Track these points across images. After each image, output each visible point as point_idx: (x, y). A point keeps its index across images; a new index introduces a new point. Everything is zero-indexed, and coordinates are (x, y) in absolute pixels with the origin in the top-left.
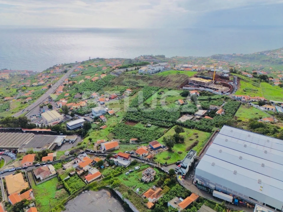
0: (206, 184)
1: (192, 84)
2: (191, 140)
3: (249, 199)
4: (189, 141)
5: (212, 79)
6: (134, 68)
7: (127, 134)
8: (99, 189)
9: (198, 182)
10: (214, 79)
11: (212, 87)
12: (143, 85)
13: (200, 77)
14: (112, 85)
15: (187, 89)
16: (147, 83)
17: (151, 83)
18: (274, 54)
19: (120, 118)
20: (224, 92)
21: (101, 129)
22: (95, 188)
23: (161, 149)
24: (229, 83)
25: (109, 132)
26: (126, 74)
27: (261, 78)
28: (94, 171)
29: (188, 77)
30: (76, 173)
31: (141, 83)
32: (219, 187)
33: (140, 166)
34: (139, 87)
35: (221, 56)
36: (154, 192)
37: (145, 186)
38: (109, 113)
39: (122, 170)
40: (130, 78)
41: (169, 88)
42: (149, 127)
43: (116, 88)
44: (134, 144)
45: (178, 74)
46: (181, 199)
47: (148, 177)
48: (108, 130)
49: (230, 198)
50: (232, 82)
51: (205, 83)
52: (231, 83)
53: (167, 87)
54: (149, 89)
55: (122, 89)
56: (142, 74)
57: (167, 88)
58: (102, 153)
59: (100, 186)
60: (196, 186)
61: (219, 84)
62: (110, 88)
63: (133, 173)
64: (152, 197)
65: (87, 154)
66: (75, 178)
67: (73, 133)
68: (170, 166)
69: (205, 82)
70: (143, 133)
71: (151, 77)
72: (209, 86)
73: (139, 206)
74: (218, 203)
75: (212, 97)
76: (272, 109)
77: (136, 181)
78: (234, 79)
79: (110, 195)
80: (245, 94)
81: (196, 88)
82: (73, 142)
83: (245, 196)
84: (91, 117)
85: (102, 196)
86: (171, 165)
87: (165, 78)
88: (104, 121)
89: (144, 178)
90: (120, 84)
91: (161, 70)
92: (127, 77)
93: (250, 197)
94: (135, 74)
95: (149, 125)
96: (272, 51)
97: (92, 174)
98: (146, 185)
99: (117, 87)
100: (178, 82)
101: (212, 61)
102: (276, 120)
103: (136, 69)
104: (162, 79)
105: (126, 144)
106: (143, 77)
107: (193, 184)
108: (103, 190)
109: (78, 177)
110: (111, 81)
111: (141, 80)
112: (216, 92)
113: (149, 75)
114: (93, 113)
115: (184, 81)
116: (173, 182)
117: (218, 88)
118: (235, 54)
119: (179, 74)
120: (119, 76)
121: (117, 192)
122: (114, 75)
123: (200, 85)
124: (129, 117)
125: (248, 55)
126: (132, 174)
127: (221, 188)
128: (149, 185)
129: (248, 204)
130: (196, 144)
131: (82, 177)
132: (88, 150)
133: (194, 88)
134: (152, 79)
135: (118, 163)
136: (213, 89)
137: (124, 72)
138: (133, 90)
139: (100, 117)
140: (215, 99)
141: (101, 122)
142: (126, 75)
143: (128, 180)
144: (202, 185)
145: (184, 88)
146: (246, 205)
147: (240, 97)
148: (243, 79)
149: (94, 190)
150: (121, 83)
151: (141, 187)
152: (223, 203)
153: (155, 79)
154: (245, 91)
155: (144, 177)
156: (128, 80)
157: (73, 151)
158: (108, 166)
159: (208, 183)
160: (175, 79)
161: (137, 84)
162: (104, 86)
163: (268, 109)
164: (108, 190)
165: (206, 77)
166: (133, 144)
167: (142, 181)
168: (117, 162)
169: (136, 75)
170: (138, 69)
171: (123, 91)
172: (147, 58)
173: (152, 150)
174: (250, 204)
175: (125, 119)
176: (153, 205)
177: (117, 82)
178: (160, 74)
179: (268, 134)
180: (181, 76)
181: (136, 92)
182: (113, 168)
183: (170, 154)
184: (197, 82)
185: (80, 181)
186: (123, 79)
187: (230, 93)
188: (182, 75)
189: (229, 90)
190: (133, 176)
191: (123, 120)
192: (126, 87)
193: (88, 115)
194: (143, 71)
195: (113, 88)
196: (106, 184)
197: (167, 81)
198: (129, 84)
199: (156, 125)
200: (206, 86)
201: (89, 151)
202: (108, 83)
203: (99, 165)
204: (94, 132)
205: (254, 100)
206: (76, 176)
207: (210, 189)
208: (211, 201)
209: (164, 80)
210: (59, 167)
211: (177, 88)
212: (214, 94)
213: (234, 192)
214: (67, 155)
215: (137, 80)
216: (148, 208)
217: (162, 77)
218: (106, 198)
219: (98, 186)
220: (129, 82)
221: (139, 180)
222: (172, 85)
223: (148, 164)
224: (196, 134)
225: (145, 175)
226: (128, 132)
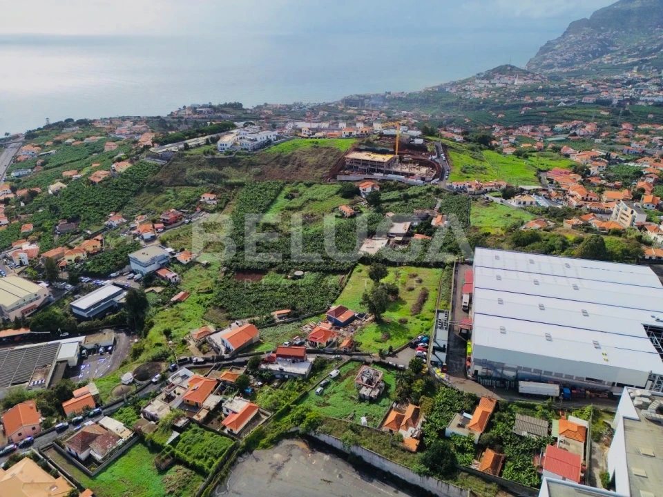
0: (497, 372)
1: (357, 166)
2: (411, 289)
3: (585, 382)
4: (407, 292)
5: (393, 153)
6: (201, 140)
7: (254, 302)
8: (275, 442)
9: (479, 373)
10: (397, 152)
11: (398, 169)
12: (240, 181)
13: (366, 150)
14: (156, 188)
15: (348, 181)
16: (248, 174)
17: (259, 174)
18: (465, 90)
19: (213, 267)
20: (427, 179)
21: (175, 303)
22: (263, 442)
23: (356, 322)
24: (430, 158)
25: (201, 307)
26: (188, 156)
27: (479, 142)
28: (238, 405)
29: (339, 153)
30: (192, 421)
31: (235, 176)
32: (523, 372)
33: (339, 369)
34: (232, 186)
35: (362, 98)
36: (404, 416)
37: (375, 409)
38: (178, 259)
39: (302, 385)
40: (200, 165)
41: (307, 182)
42: (299, 277)
43: (171, 195)
44: (288, 323)
45: (315, 147)
46: (465, 414)
47: (374, 386)
48: (198, 303)
49: (553, 390)
50: (435, 155)
51: (383, 163)
52: (434, 157)
53: (302, 179)
54: (261, 189)
55: (187, 195)
56: (231, 153)
57: (302, 182)
58: (227, 360)
59: (275, 435)
60: (476, 381)
61: (411, 162)
62: (153, 197)
63: (331, 386)
64: (405, 427)
65: (189, 369)
66: (195, 431)
67: (100, 326)
68: (400, 353)
69: (382, 160)
70: (293, 293)
71: (254, 159)
72: (393, 169)
73: (391, 453)
74: (539, 405)
75: (410, 192)
76: (531, 203)
77: (347, 403)
78: (437, 148)
79: (307, 449)
80: (468, 177)
81: (367, 176)
82: (110, 348)
83: (577, 378)
84: (132, 278)
85: (291, 455)
86: (400, 351)
87: (289, 157)
88: (173, 280)
89: (365, 391)
90: (177, 182)
91: (273, 140)
92: (193, 164)
93: (587, 379)
94: (213, 154)
95: (299, 273)
96: (459, 84)
97: (236, 413)
98: (374, 406)
99: (174, 190)
100: (321, 166)
101: (349, 111)
102: (552, 224)
103: (207, 143)
104: (282, 161)
105: (270, 326)
106: (233, 159)
107: (468, 378)
108: (286, 442)
109: (202, 429)
110: (151, 177)
111: (230, 167)
112: (410, 180)
113: (248, 154)
114: (134, 266)
115: (333, 164)
116: (431, 387)
117: (412, 171)
118: (389, 93)
119: (318, 147)
120: (170, 164)
121: (323, 438)
122: (154, 162)
123: (372, 167)
124: (238, 261)
125: (415, 94)
126: (330, 389)
127: (528, 373)
128: (382, 403)
129: (588, 392)
130: (424, 297)
131: (210, 425)
132: (186, 359)
133: (362, 177)
134: (258, 165)
135: (284, 373)
136: (403, 174)
137: (181, 152)
138: (219, 196)
139: (157, 275)
140: (415, 196)
141: (167, 286)
142: (188, 159)
143: (328, 405)
144: (487, 377)
145: (339, 177)
146: (585, 394)
147: (462, 186)
148: (451, 147)
149: (265, 447)
150: (179, 181)
151: (366, 412)
152: (548, 401)
153: (265, 162)
154: (465, 172)
155: (364, 388)
156: (196, 171)
157: (142, 368)
158: (261, 386)
159: (500, 371)
160: (311, 160)
161: (223, 180)
162: (137, 193)
163: (524, 203)
164: (297, 438)
165: (379, 148)
166: (284, 323)
167: (362, 399)
168: (281, 370)
169: (216, 157)
170: (215, 141)
171: (194, 199)
172: (201, 112)
173: (339, 329)
174: (593, 390)
175: (231, 268)
176: (417, 442)
177: (168, 180)
178: (273, 149)
179: (554, 252)
180: (325, 151)
181: (228, 201)
182: (277, 387)
183: (385, 328)
184: (365, 162)
185: (212, 436)
186: (184, 171)
187: (438, 179)
188: (325, 148)
189: (435, 173)
190: (335, 392)
191: (226, 273)
192: (198, 188)
193: (118, 273)
194: (229, 146)
195: (164, 196)
196: (286, 424)
197: (295, 166)
198: (204, 182)
199: (315, 272)
200: (385, 168)
201: (189, 359)
202: (145, 183)
203: (241, 389)
204: (162, 314)
205: (488, 189)
206: (195, 427)
207: (507, 380)
208: (524, 402)
209: (286, 163)
210: (133, 418)
211: (322, 180)
212: (410, 185)
213: (557, 375)
214: (130, 384)
215: (220, 170)
216: (411, 452)
217: (279, 156)
218: (302, 458)
219: (270, 436)
220: (203, 176)
221: (352, 398)
222: (310, 173)
223: (352, 360)
224: (415, 276)
225: (364, 385)
226: (254, 297)
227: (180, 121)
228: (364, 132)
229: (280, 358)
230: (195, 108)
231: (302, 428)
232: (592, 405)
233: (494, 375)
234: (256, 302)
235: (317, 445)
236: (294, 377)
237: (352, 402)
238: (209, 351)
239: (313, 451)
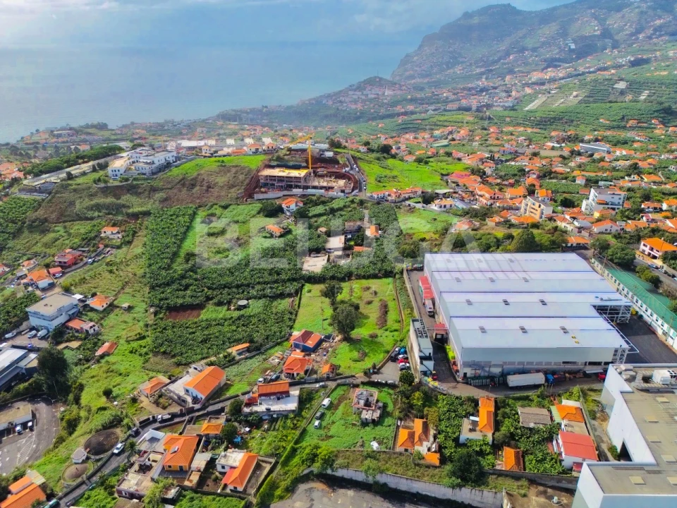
0: (485, 371)
1: (272, 183)
2: (369, 303)
3: (562, 366)
4: (367, 306)
5: (307, 167)
6: (86, 167)
7: (202, 342)
8: (291, 490)
9: (468, 375)
10: (310, 166)
11: (316, 184)
12: (144, 209)
13: (278, 166)
14: (41, 226)
15: (267, 199)
16: (152, 201)
17: (166, 200)
18: (341, 102)
19: (137, 309)
20: (346, 191)
21: (102, 357)
22: (278, 492)
23: (325, 345)
24: (344, 170)
25: (137, 356)
26: (74, 187)
27: (381, 151)
28: (235, 458)
29: (250, 171)
30: (184, 488)
31: (136, 204)
32: (508, 366)
33: (328, 397)
34: (135, 216)
36: (414, 432)
37: (381, 431)
38: (91, 306)
39: (295, 422)
40: (92, 196)
41: (223, 204)
42: (245, 307)
43: (62, 232)
44: (251, 358)
45: (221, 166)
46: (472, 418)
47: (373, 408)
48: (131, 352)
49: (539, 378)
50: (347, 167)
51: (300, 178)
52: (347, 169)
53: (215, 201)
54: (171, 215)
55: (83, 231)
56: (127, 180)
57: (216, 204)
58: (198, 410)
59: (288, 482)
60: (467, 383)
61: (326, 175)
62: (39, 237)
63: (328, 416)
64: (419, 442)
65: (157, 429)
66: (192, 499)
67: (8, 400)
68: (383, 369)
69: (298, 175)
70: (243, 325)
71: (155, 184)
72: (310, 184)
73: (417, 472)
74: (532, 394)
75: (335, 205)
76: (451, 206)
77: (350, 431)
78: (348, 159)
79: (328, 489)
80: (384, 186)
81: (286, 193)
82: (30, 424)
83: (555, 364)
84: (35, 336)
85: (312, 500)
86: (382, 366)
87: (195, 179)
88: (91, 331)
89: (367, 415)
90: (65, 217)
91: (171, 162)
92: (83, 195)
93: (564, 363)
94: (106, 182)
95: (243, 302)
96: (333, 96)
97: (234, 468)
98: (379, 428)
99: (65, 227)
100: (233, 186)
101: (229, 127)
102: (477, 224)
103: (94, 170)
104: (188, 183)
105: (232, 365)
106: (130, 186)
107: (458, 382)
108: (302, 487)
109: (199, 495)
110: (31, 215)
111: (129, 195)
112: (331, 193)
113: (147, 179)
114: (33, 321)
115: (246, 183)
116: (430, 398)
117: (330, 185)
118: (266, 107)
119: (225, 166)
120: (53, 197)
121: (341, 473)
122: (33, 197)
123: (289, 184)
124: (166, 299)
125: (292, 107)
126: (327, 419)
127: (512, 367)
128: (385, 424)
129: (567, 375)
130: (385, 309)
131: (205, 489)
132: (149, 419)
133: (281, 194)
134: (163, 189)
135: (271, 413)
136: (322, 188)
137: (64, 182)
138: (123, 228)
139: (68, 328)
140: (340, 209)
141: (85, 339)
142: (75, 190)
143: (331, 437)
144: (476, 377)
145: (256, 196)
146: (565, 377)
147: (382, 195)
148: (360, 159)
149: (281, 498)
150: (69, 216)
151: (374, 436)
152: (540, 390)
153: (169, 186)
154: (379, 181)
155: (364, 412)
156: (88, 202)
157: (94, 441)
158: (250, 432)
159: (487, 369)
160: (221, 180)
161: (124, 210)
162: (16, 235)
163: (445, 206)
164: (313, 480)
165: (291, 163)
166: (246, 358)
167: (365, 424)
168: (268, 410)
169: (109, 185)
170: (103, 167)
171: (93, 235)
172: (59, 136)
173: (310, 355)
174: (570, 372)
175: (161, 308)
176: (438, 455)
177: (54, 216)
178: (175, 172)
179: (491, 249)
180: (234, 170)
181: (135, 233)
182: (268, 430)
183: (358, 346)
184: (281, 179)
185: (214, 499)
186: (72, 204)
187: (357, 191)
188: (233, 166)
189: (352, 185)
190: (333, 423)
191: (156, 314)
192: (95, 222)
193: (15, 332)
194: (122, 172)
195: (52, 235)
196: (296, 467)
197: (204, 188)
198: (100, 214)
199: (260, 298)
200: (302, 184)
201: (151, 419)
202: (24, 223)
203: (230, 439)
204: (89, 373)
205: (407, 196)
206: (189, 494)
207: (496, 377)
208: (518, 395)
209: (193, 186)
210: (107, 501)
211: (239, 200)
212: (332, 199)
213: (537, 364)
214: (84, 462)
215: (118, 199)
216: (436, 467)
217: (183, 179)
218: (325, 500)
219: (283, 485)
220: (98, 207)
221: (354, 425)
222: (222, 194)
223: (339, 385)
224: (368, 288)
225: (363, 409)
226: (199, 336)
227: (36, 147)
228: (270, 148)
229: (263, 398)
230: (52, 131)
231: (316, 468)
232: (578, 386)
233: (482, 374)
234: (204, 341)
235: (336, 483)
236: (284, 415)
237: (355, 429)
238: (170, 405)
239: (334, 489)
